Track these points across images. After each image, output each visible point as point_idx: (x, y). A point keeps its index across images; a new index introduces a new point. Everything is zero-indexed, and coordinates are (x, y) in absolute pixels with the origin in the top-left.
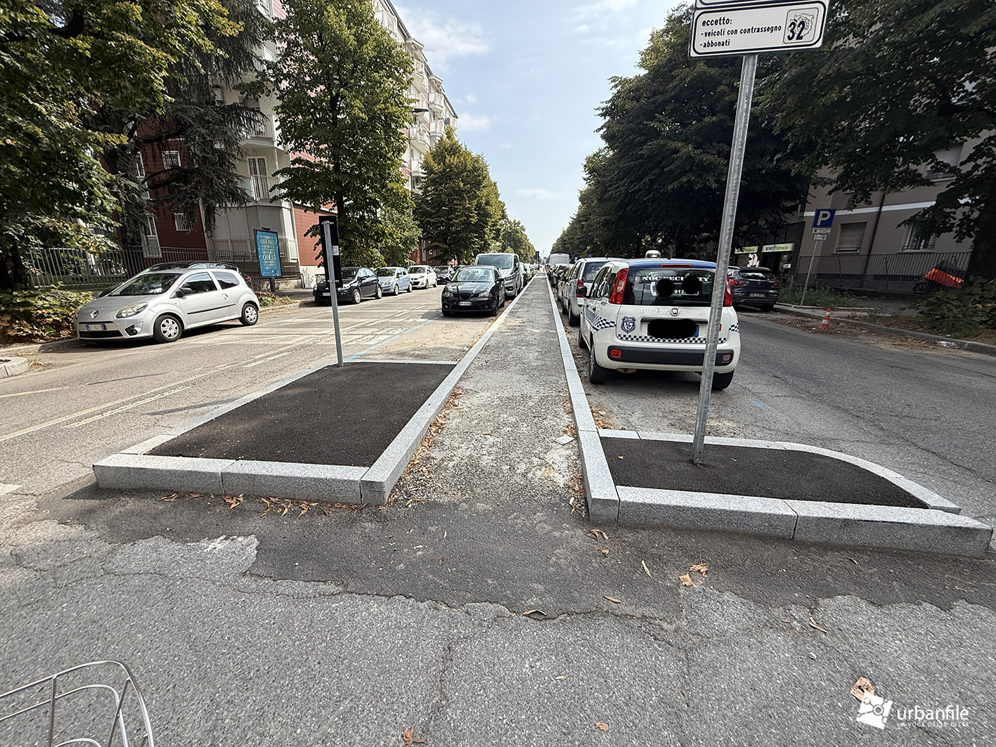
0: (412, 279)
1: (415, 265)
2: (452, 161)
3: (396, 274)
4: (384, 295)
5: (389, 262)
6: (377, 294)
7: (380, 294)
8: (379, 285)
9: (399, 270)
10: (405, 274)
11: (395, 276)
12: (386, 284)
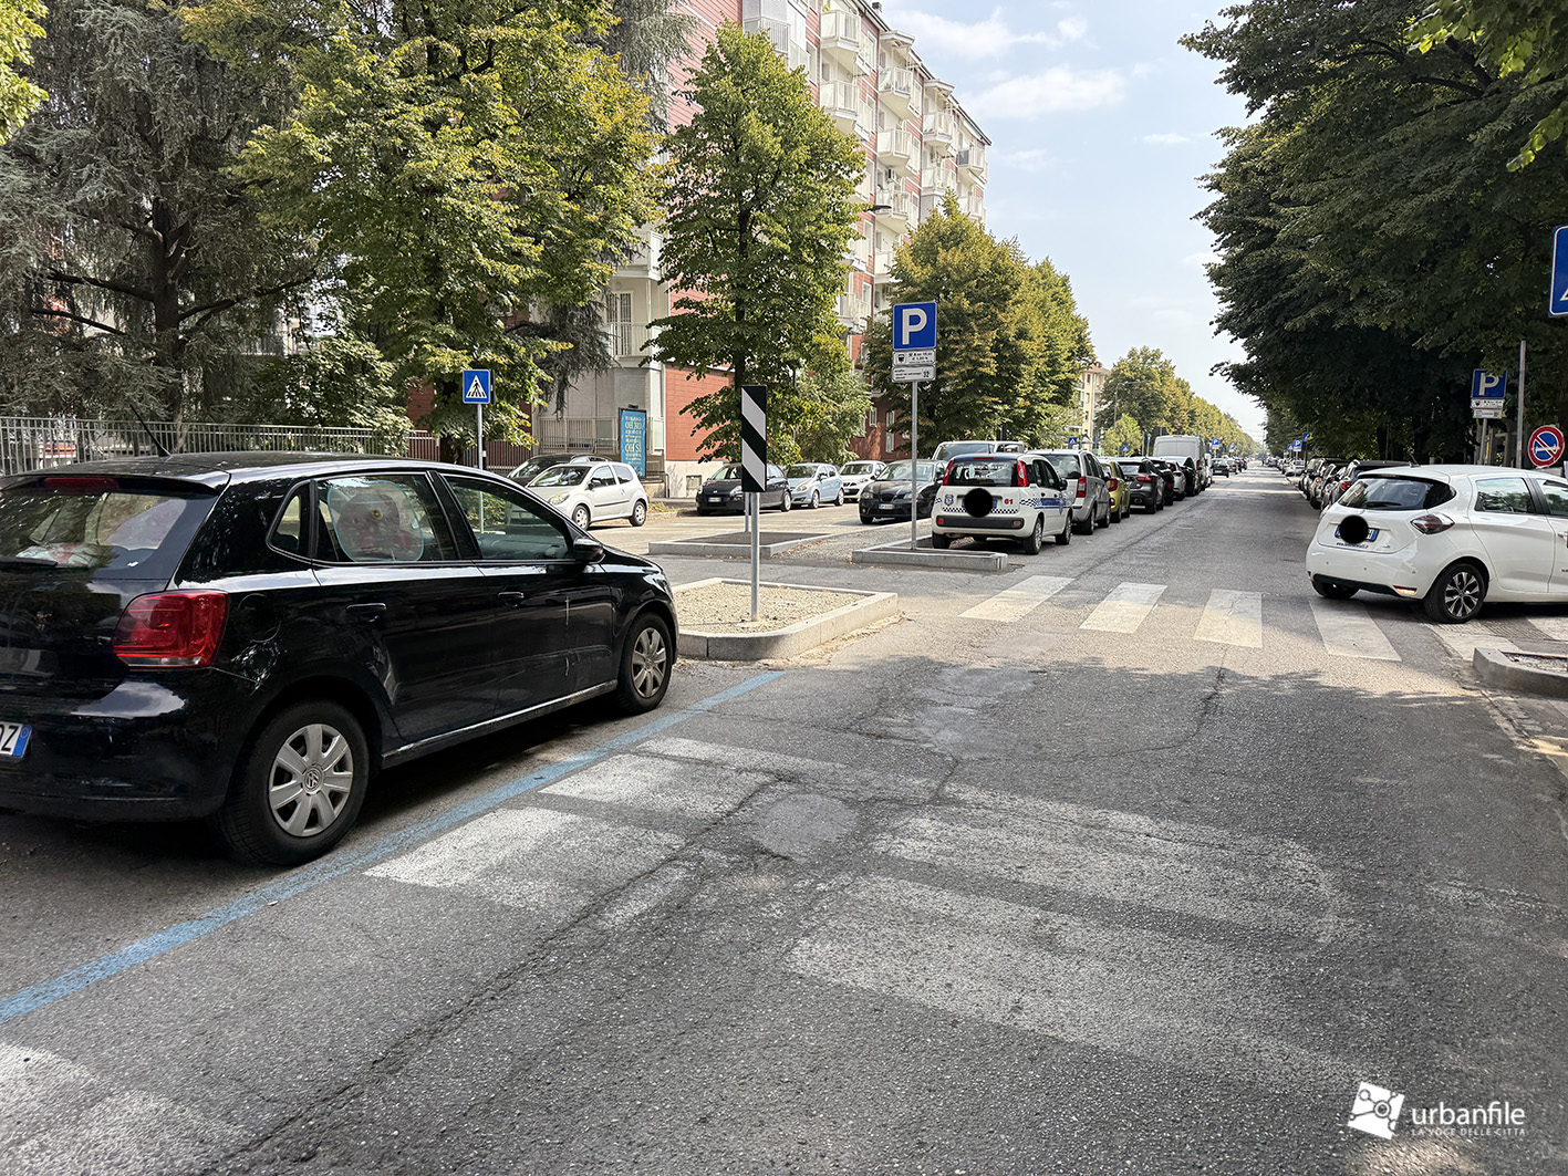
0: (845, 485)
1: (857, 460)
2: (949, 258)
3: (817, 474)
4: (794, 507)
5: (808, 455)
6: (783, 504)
7: (788, 505)
8: (788, 490)
9: (822, 468)
10: (832, 474)
11: (816, 477)
12: (799, 489)
